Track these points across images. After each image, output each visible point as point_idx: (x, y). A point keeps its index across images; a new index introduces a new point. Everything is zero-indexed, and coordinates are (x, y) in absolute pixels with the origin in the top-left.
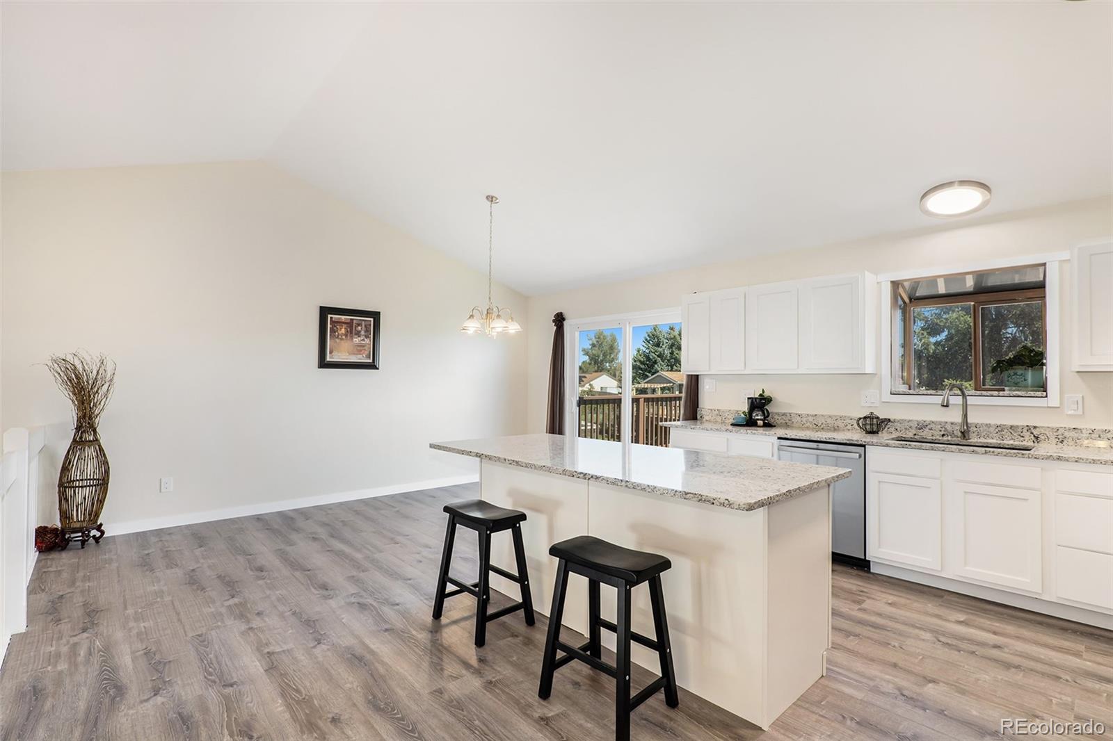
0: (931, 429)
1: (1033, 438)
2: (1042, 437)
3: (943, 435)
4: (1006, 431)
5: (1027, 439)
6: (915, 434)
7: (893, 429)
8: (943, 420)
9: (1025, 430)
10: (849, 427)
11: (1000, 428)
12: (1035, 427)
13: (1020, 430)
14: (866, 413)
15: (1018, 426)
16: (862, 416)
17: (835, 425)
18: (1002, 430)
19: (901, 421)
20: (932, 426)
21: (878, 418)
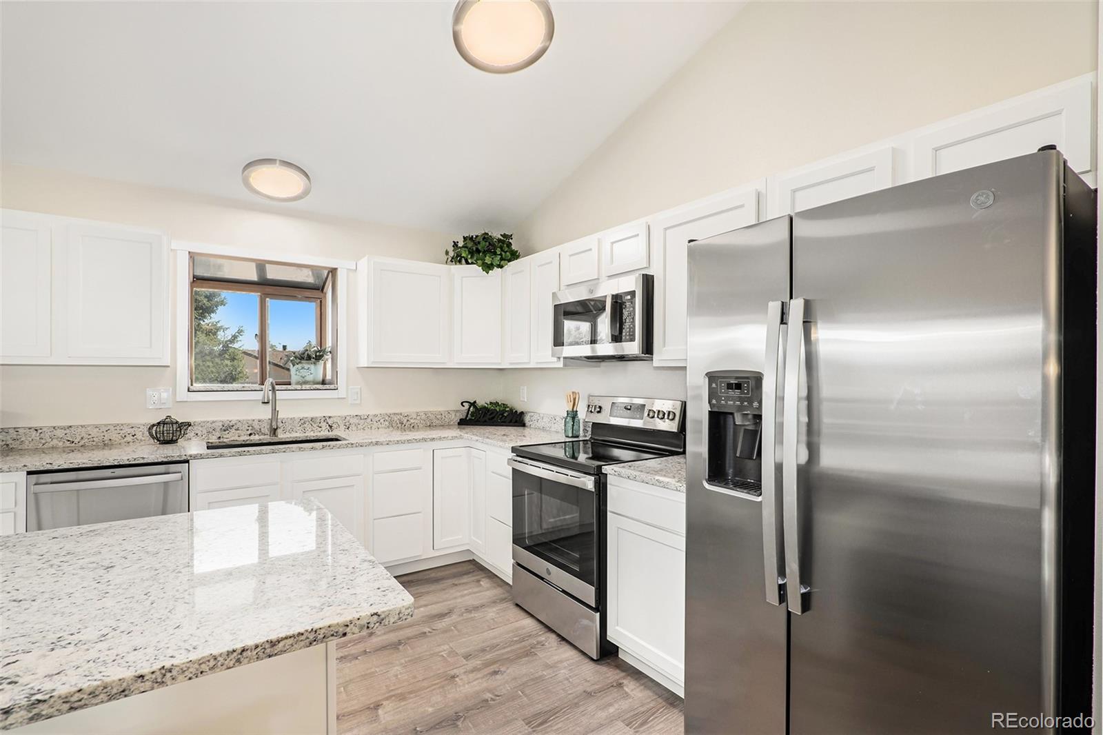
0: (237, 430)
1: (328, 428)
2: (334, 426)
3: (250, 435)
4: (307, 423)
5: (323, 428)
6: (220, 437)
7: (193, 434)
8: (250, 418)
9: (322, 421)
10: (129, 438)
11: (303, 421)
12: (330, 417)
13: (318, 421)
14: (161, 417)
15: (317, 418)
16: (156, 422)
17: (105, 438)
18: (305, 423)
19: (201, 424)
20: (239, 425)
21: (177, 422)
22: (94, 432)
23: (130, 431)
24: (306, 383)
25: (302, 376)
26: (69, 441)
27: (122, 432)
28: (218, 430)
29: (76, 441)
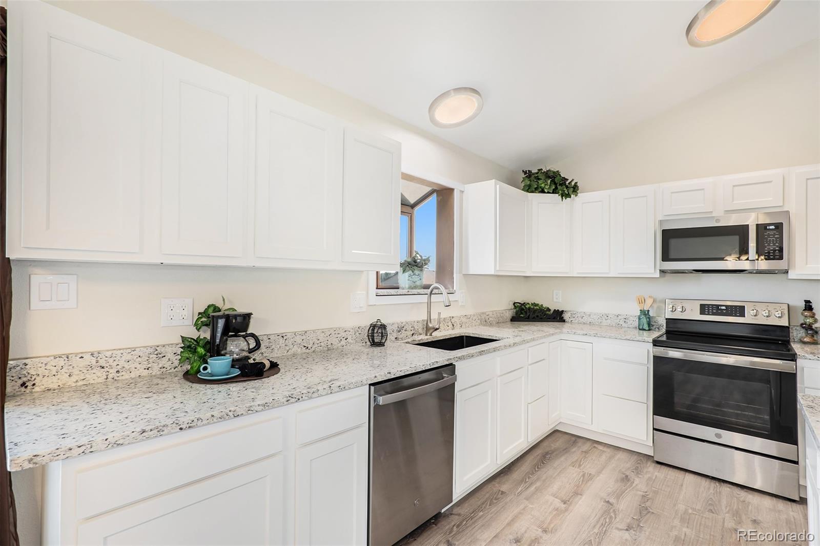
22: (322, 337)
23: (344, 334)
24: (415, 287)
25: (413, 281)
26: (305, 347)
27: (339, 336)
28: (395, 331)
29: (310, 347)
